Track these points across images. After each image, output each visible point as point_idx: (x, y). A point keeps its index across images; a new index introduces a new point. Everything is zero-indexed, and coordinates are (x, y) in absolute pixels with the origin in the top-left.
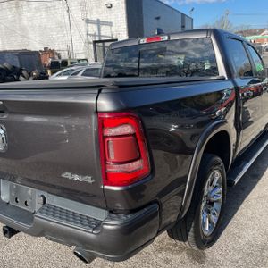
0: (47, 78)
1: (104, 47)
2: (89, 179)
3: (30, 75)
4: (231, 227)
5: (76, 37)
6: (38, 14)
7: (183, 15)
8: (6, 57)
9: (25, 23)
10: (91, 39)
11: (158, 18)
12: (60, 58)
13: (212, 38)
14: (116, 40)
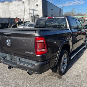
0: (17, 27)
1: (35, 18)
2: (32, 53)
3: (11, 26)
4: (70, 71)
5: (26, 14)
6: (15, 7)
7: (60, 9)
8: (4, 20)
9: (10, 9)
10: (31, 15)
11: (52, 9)
12: (21, 21)
13: (66, 18)
14: (39, 16)
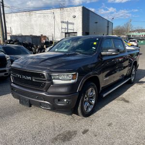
3: (37, 46)
6: (40, 19)
7: (108, 21)
9: (33, 22)
11: (96, 23)
14: (76, 33)
